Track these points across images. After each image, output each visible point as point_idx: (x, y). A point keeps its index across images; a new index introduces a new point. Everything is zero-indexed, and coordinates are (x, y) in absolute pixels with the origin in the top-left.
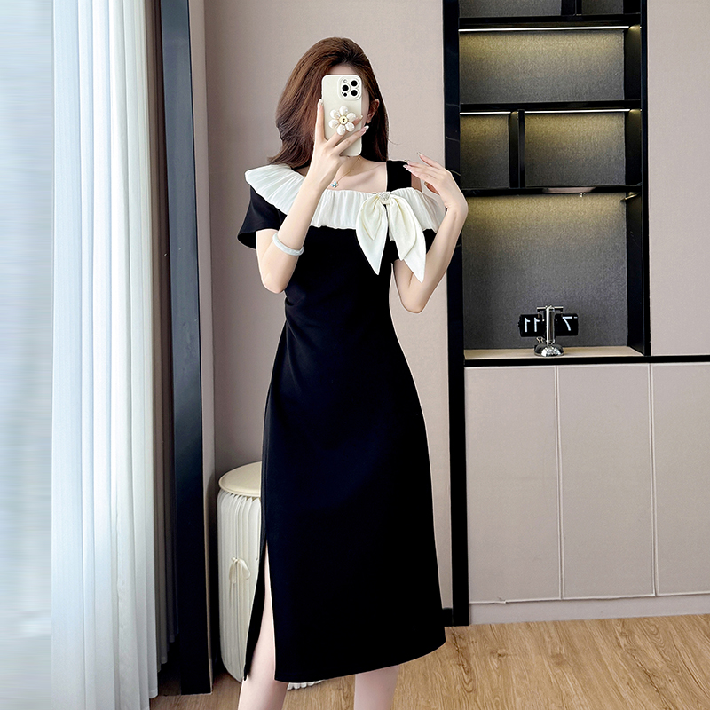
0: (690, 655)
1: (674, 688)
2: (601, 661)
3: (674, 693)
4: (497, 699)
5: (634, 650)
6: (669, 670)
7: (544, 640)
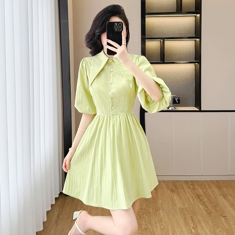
0: (211, 191)
1: (205, 200)
2: (185, 191)
3: (205, 201)
4: (154, 200)
5: (194, 189)
6: (204, 195)
7: (168, 186)
